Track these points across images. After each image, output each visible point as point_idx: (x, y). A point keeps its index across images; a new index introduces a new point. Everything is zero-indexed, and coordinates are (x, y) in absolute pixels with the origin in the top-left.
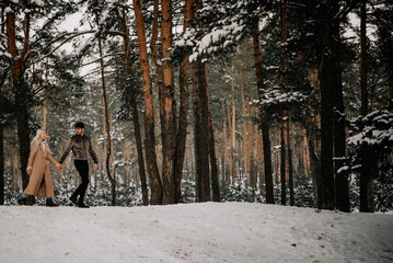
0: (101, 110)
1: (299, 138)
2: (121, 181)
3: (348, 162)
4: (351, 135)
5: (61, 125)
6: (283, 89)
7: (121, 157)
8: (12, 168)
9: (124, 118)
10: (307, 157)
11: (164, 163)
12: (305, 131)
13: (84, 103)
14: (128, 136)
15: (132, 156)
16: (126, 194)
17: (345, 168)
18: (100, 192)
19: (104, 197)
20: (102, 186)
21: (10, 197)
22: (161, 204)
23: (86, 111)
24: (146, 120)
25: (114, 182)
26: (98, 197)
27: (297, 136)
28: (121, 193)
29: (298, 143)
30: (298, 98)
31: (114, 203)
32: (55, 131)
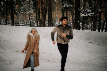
0: (28, 7)
1: (70, 14)
2: (32, 21)
3: (81, 20)
4: (82, 14)
5: (20, 9)
6: (68, 4)
7: (32, 16)
8: (9, 18)
9: (33, 8)
10: (71, 18)
11: (42, 18)
12: (71, 13)
13: (25, 5)
14: (34, 12)
15: (34, 16)
16: (33, 24)
17: (80, 21)
18: (27, 23)
19: (28, 25)
20: (28, 22)
21: (8, 24)
22: (41, 26)
23: (25, 6)
24: (38, 9)
25: (31, 22)
26: (27, 25)
27: (69, 14)
28: (32, 24)
29: (69, 15)
30: (71, 6)
31: (31, 26)
32: (18, 10)
